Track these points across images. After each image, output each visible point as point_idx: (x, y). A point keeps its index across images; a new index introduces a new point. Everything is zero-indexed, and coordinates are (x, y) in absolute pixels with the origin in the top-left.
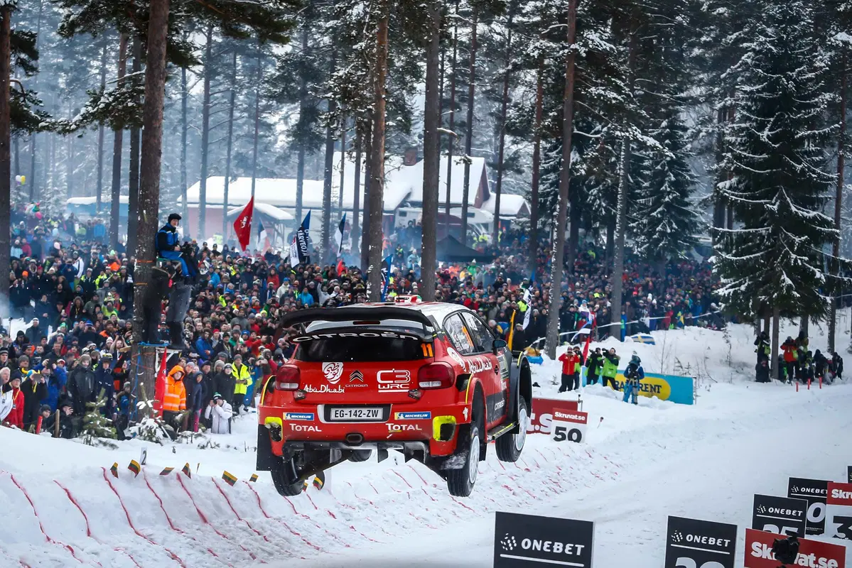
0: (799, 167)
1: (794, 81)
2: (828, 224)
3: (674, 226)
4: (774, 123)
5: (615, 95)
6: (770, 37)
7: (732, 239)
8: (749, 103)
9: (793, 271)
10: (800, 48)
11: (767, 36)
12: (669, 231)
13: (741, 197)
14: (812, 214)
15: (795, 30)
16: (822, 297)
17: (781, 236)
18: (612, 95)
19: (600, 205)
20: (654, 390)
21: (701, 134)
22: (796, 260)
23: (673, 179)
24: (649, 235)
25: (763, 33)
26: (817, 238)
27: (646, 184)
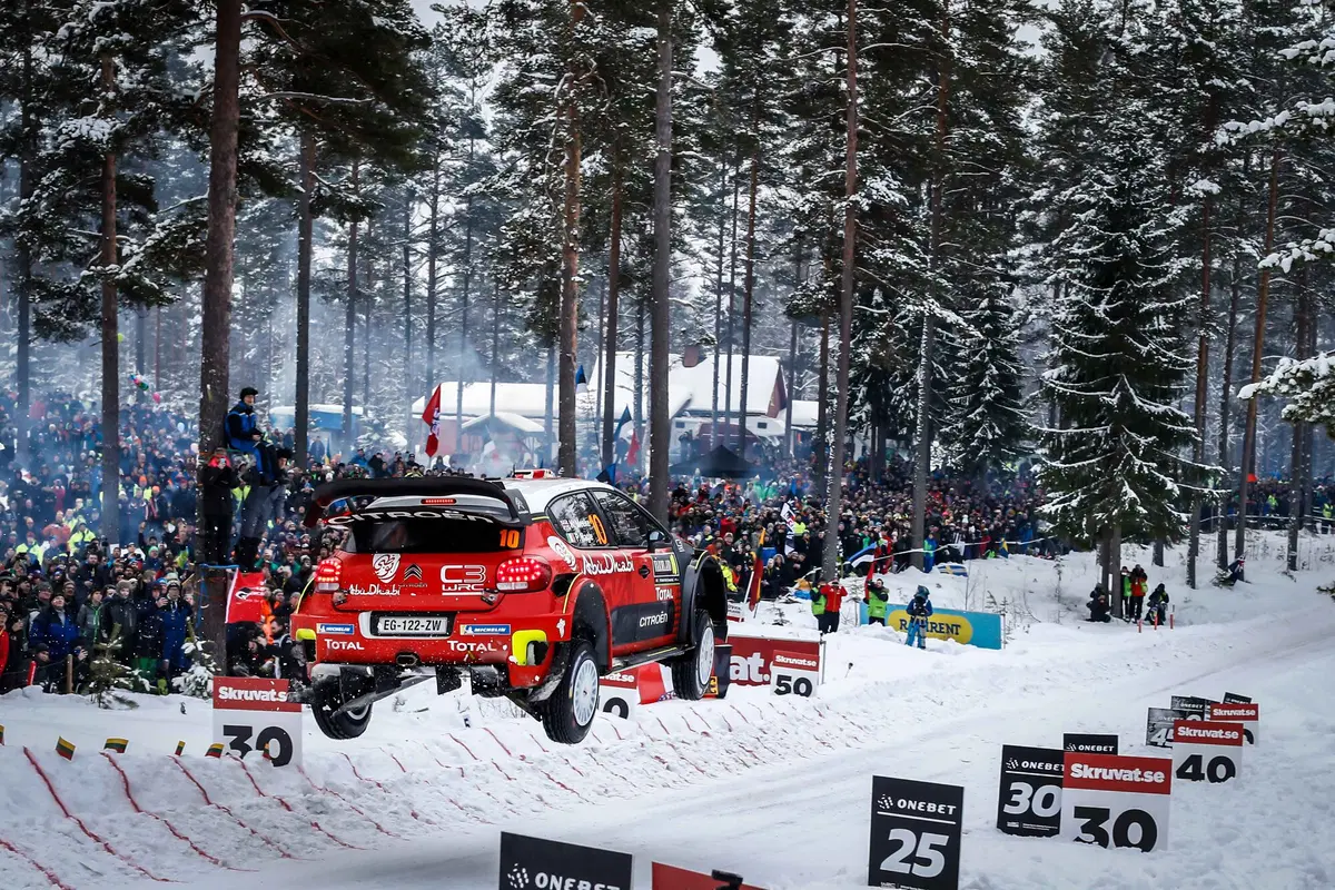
0: (1145, 349)
1: (1139, 240)
2: (1184, 421)
3: (997, 430)
4: (1114, 294)
5: (906, 259)
6: (1108, 184)
7: (1059, 442)
8: (1082, 271)
9: (1137, 480)
10: (1147, 199)
11: (1104, 183)
12: (990, 437)
13: (1072, 388)
14: (1162, 408)
15: (1140, 176)
16: (1176, 513)
17: (1123, 437)
18: (902, 258)
19: (907, 407)
20: (950, 631)
21: (1030, 317)
22: (1141, 467)
23: (996, 372)
24: (966, 442)
25: (1100, 180)
26: (1169, 439)
27: (962, 379)
